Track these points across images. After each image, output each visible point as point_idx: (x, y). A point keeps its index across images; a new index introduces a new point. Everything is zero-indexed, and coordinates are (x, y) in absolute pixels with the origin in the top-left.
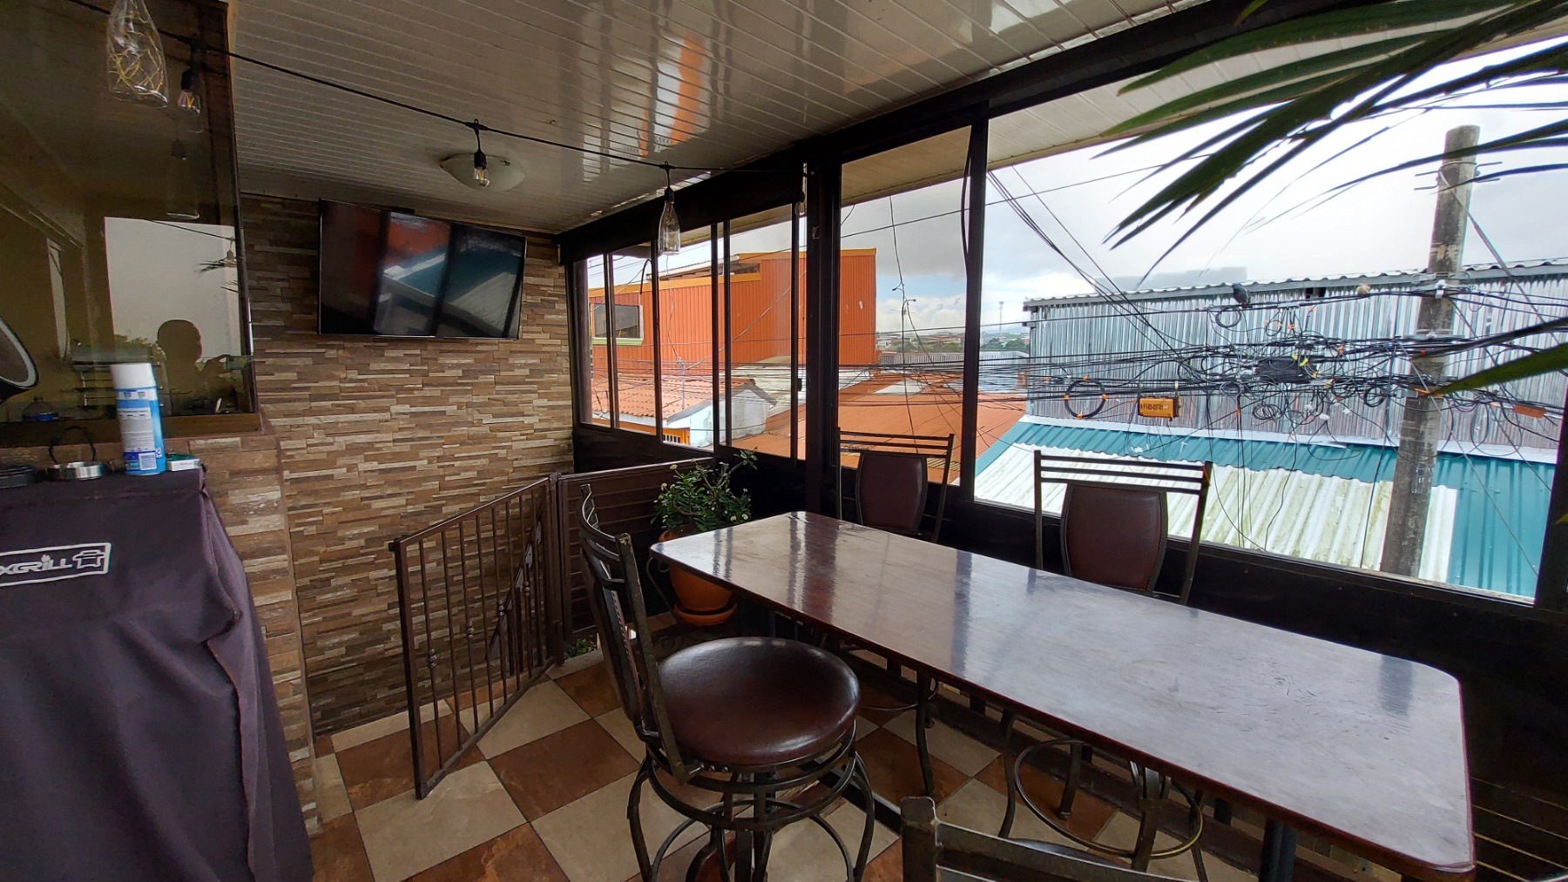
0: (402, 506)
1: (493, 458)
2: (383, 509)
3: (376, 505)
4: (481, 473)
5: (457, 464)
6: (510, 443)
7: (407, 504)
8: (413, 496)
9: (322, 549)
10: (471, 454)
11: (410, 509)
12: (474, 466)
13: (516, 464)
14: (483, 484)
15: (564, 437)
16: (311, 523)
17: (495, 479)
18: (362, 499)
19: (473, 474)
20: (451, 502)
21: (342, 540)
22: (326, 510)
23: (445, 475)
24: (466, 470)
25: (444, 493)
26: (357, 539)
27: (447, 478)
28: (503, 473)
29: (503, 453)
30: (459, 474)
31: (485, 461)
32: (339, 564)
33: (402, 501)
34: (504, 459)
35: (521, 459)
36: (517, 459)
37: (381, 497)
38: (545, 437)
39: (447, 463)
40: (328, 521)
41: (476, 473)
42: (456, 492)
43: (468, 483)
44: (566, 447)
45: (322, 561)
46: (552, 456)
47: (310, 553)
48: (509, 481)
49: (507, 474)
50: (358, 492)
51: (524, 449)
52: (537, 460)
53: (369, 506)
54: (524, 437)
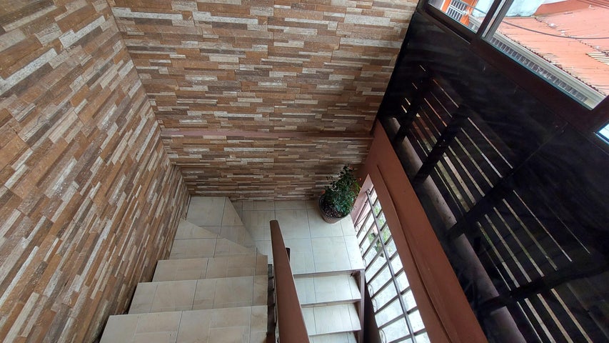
0: (236, 64)
1: (323, 30)
2: (220, 63)
3: (214, 58)
4: (309, 45)
5: (287, 29)
6: (343, 15)
7: (240, 63)
8: (244, 56)
9: (177, 88)
10: (301, 21)
11: (243, 68)
12: (302, 36)
13: (343, 41)
14: (308, 56)
15: (402, 18)
16: (164, 65)
17: (320, 54)
18: (202, 50)
19: (300, 44)
20: (277, 69)
21: (190, 84)
22: (173, 55)
23: (274, 40)
24: (295, 38)
25: (272, 59)
26: (201, 84)
27: (276, 44)
28: (327, 48)
29: (332, 25)
30: (287, 42)
31: (313, 32)
32: (191, 101)
33: (235, 59)
34: (333, 33)
35: (349, 37)
36: (345, 36)
37: (217, 52)
38: (381, 14)
39: (276, 27)
40: (176, 65)
41: (303, 44)
42: (282, 59)
43: (294, 53)
44: (400, 31)
45: (178, 97)
46: (382, 39)
47: (167, 89)
48: (332, 58)
49: (332, 50)
50: (196, 43)
51: (355, 25)
52: (364, 41)
53: (208, 58)
54: (360, 10)
